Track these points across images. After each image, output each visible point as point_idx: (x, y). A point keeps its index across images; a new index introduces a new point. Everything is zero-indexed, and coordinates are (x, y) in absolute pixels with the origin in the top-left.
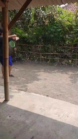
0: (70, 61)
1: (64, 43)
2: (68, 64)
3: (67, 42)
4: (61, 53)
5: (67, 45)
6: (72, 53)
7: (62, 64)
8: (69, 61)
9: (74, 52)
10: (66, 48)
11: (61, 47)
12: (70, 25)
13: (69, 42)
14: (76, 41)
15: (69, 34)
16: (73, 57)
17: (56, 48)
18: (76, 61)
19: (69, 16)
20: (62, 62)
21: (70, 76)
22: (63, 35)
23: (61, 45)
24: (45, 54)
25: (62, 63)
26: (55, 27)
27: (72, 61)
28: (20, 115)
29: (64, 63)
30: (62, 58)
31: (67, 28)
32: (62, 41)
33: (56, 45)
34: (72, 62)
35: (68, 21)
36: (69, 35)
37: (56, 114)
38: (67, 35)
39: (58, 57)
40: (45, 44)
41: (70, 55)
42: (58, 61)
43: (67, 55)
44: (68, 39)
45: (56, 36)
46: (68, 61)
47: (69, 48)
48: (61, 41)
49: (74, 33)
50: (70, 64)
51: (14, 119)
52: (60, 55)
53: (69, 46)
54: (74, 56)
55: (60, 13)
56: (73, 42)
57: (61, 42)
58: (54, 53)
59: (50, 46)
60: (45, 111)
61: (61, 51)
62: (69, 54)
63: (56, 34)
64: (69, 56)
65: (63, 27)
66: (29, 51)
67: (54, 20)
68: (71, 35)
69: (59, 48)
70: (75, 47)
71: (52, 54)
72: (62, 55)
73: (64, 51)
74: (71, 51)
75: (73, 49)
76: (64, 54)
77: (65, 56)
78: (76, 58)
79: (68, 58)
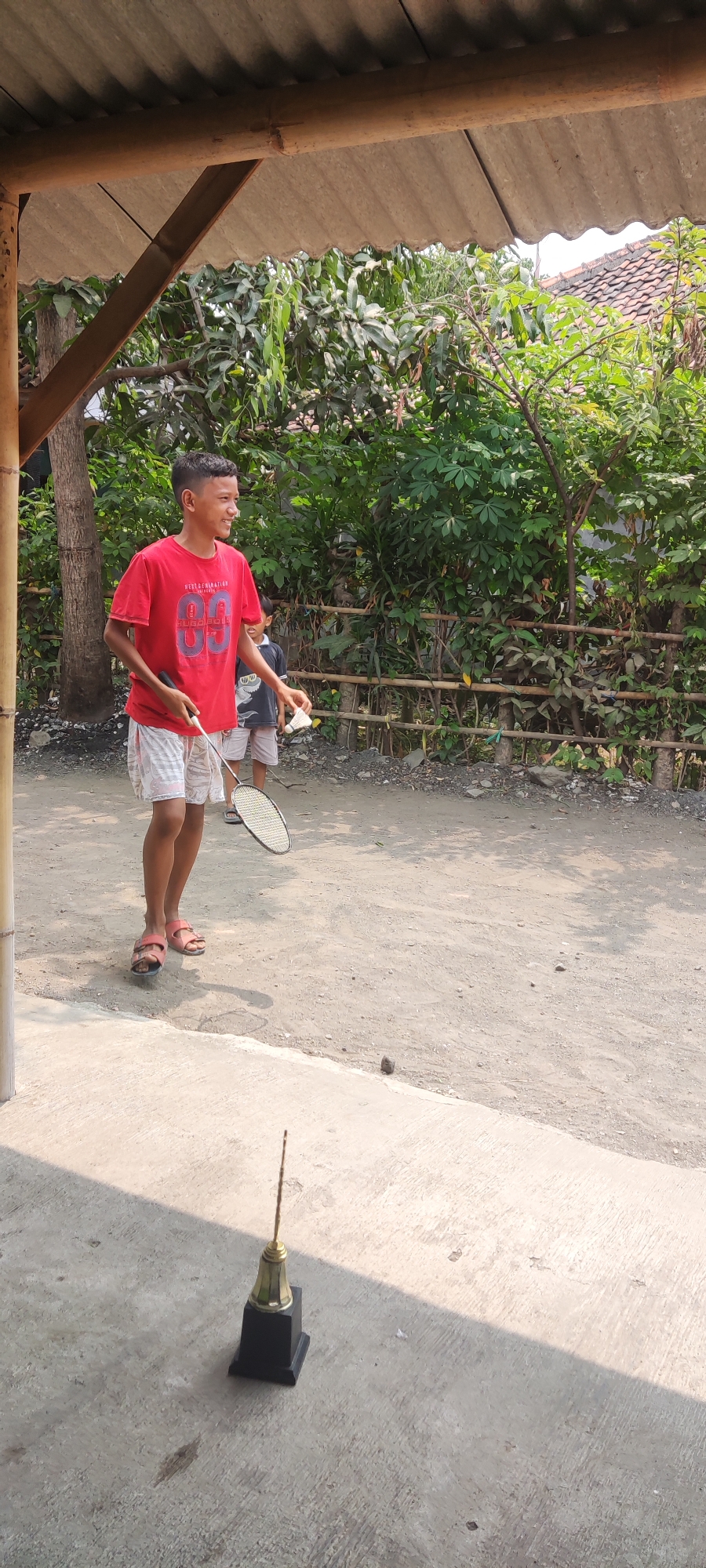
0: (610, 756)
1: (552, 595)
2: (593, 777)
3: (583, 592)
4: (526, 683)
5: (588, 609)
6: (624, 686)
7: (535, 780)
8: (603, 753)
9: (643, 674)
10: (579, 634)
11: (530, 630)
12: (609, 434)
13: (599, 589)
14: (662, 581)
15: (603, 513)
16: (633, 721)
17: (486, 634)
18: (663, 759)
19: (601, 357)
20: (540, 762)
21: (580, 889)
22: (545, 523)
23: (526, 614)
24: (385, 681)
25: (536, 770)
26: (477, 447)
27: (629, 752)
28: (95, 1243)
29: (549, 769)
30: (538, 724)
31: (583, 462)
32: (538, 578)
33: (487, 607)
34: (623, 767)
35: (599, 399)
36: (608, 526)
37: (431, 1239)
38: (587, 528)
39: (503, 713)
40: (390, 597)
41: (609, 702)
42: (504, 754)
43: (580, 703)
44: (598, 560)
45: (488, 525)
46: (594, 755)
47: (602, 640)
48: (530, 570)
49: (650, 512)
50: (604, 786)
51: (30, 1279)
52: (523, 697)
53: (597, 622)
54: (640, 713)
55: (527, 324)
56: (636, 586)
57: (527, 581)
58: (467, 680)
59: (429, 614)
60: (330, 1201)
61: (529, 662)
62: (597, 694)
63: (488, 514)
64: (603, 710)
65: (551, 455)
67: (468, 389)
68: (619, 528)
69: (510, 640)
70: (658, 635)
71: (444, 691)
72: (538, 699)
73: (559, 661)
74: (615, 664)
75: (637, 650)
76: (558, 692)
77: (564, 712)
78: (661, 731)
79: (592, 724)
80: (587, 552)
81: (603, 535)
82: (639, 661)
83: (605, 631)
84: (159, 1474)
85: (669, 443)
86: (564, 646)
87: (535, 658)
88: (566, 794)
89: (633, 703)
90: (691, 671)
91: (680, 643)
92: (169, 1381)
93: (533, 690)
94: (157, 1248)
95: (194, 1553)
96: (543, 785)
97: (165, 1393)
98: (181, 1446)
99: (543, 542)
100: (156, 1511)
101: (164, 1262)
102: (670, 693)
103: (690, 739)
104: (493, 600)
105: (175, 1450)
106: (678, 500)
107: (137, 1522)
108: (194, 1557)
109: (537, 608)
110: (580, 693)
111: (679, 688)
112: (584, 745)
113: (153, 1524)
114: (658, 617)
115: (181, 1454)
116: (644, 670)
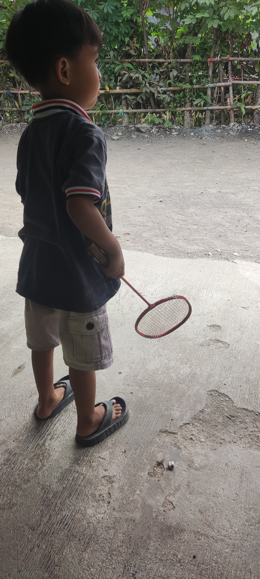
0: (167, 116)
1: (138, 46)
2: (160, 127)
3: (151, 43)
4: (131, 87)
5: (154, 51)
6: (170, 85)
7: (138, 130)
8: (164, 115)
9: (178, 79)
10: (150, 63)
11: (131, 63)
13: (157, 42)
14: (182, 35)
16: (174, 100)
17: (113, 66)
18: (187, 114)
20: (140, 122)
22: (131, 11)
23: (128, 55)
25: (138, 126)
27: (174, 114)
29: (144, 126)
30: (138, 106)
32: (131, 38)
33: (112, 53)
34: (171, 120)
39: (124, 102)
41: (165, 93)
42: (126, 121)
43: (153, 94)
44: (156, 28)
45: (108, 13)
46: (160, 117)
47: (161, 64)
48: (128, 34)
50: (165, 130)
52: (131, 94)
53: (157, 57)
54: (177, 96)
57: (127, 40)
58: (108, 89)
61: (131, 78)
62: (160, 89)
64: (162, 96)
66: (15, 86)
69: (123, 68)
70: (182, 60)
72: (136, 94)
73: (143, 76)
74: (165, 76)
75: (174, 68)
76: (144, 91)
77: (148, 99)
78: (185, 103)
79: (159, 103)
80: (151, 25)
81: (157, 16)
82: (175, 73)
83: (161, 60)
84: (12, 375)
86: (145, 70)
87: (134, 75)
88: (150, 134)
89: (174, 92)
90: (195, 75)
91: (191, 63)
92: (13, 347)
93: (134, 90)
94: (5, 308)
95: (26, 395)
96: (142, 132)
97: (12, 351)
98: (19, 365)
99: (132, 21)
100: (12, 386)
101: (8, 312)
102: (188, 86)
103: (197, 105)
104: (114, 50)
105: (17, 367)
107: (5, 390)
108: (26, 396)
109: (132, 52)
110: (153, 90)
111: (191, 83)
112: (156, 113)
113: (11, 389)
114: (182, 52)
115: (19, 368)
116: (177, 77)
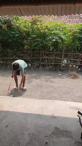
1: (22, 48)
5: (26, 49)
6: (31, 57)
8: (29, 65)
9: (32, 56)
10: (25, 52)
11: (20, 52)
12: (27, 31)
13: (27, 47)
14: (34, 46)
15: (27, 39)
16: (32, 61)
17: (16, 52)
18: (35, 64)
19: (25, 23)
22: (21, 40)
24: (5, 58)
26: (13, 32)
27: (32, 64)
31: (24, 34)
34: (31, 66)
35: (25, 27)
36: (27, 41)
38: (25, 41)
40: (4, 49)
41: (29, 59)
44: (27, 44)
45: (15, 41)
47: (28, 53)
49: (32, 39)
53: (28, 51)
55: (17, 19)
56: (31, 47)
57: (20, 46)
59: (9, 50)
63: (15, 39)
64: (29, 60)
65: (21, 33)
67: (11, 25)
68: (29, 41)
69: (18, 53)
70: (34, 52)
71: (12, 59)
73: (24, 55)
74: (30, 55)
78: (35, 62)
80: (25, 43)
81: (27, 42)
82: (32, 55)
85: (33, 32)
87: (21, 55)
89: (32, 59)
91: (36, 53)
99: (21, 42)
102: (35, 58)
103: (38, 62)
104: (16, 49)
106: (34, 38)
109: (21, 49)
110: (26, 58)
111: (36, 57)
114: (34, 50)
116: (33, 56)
